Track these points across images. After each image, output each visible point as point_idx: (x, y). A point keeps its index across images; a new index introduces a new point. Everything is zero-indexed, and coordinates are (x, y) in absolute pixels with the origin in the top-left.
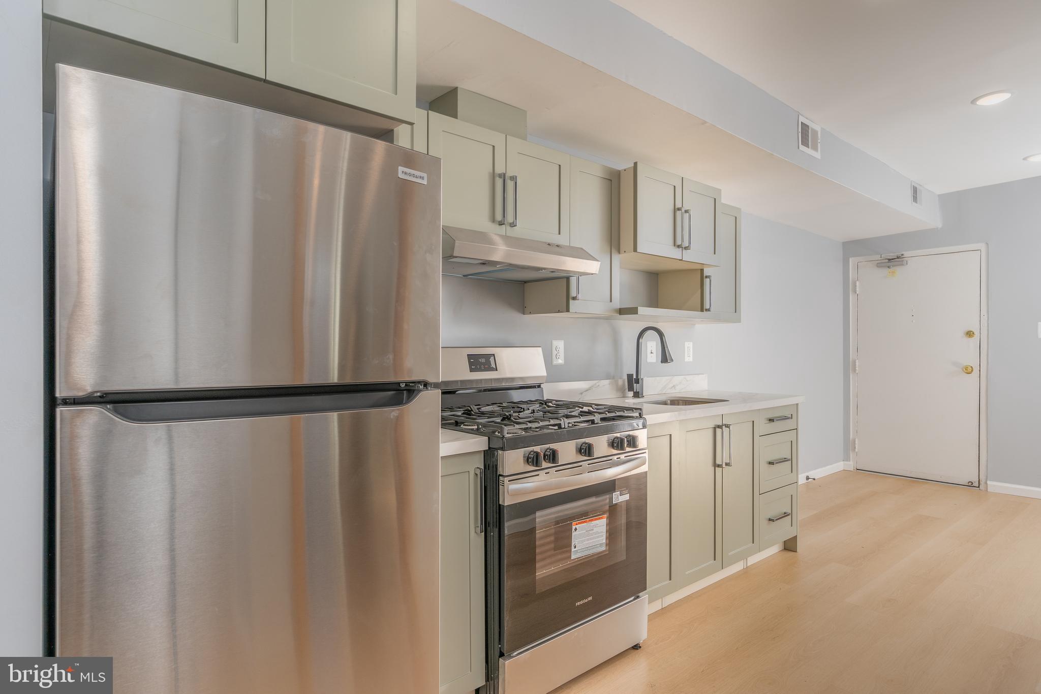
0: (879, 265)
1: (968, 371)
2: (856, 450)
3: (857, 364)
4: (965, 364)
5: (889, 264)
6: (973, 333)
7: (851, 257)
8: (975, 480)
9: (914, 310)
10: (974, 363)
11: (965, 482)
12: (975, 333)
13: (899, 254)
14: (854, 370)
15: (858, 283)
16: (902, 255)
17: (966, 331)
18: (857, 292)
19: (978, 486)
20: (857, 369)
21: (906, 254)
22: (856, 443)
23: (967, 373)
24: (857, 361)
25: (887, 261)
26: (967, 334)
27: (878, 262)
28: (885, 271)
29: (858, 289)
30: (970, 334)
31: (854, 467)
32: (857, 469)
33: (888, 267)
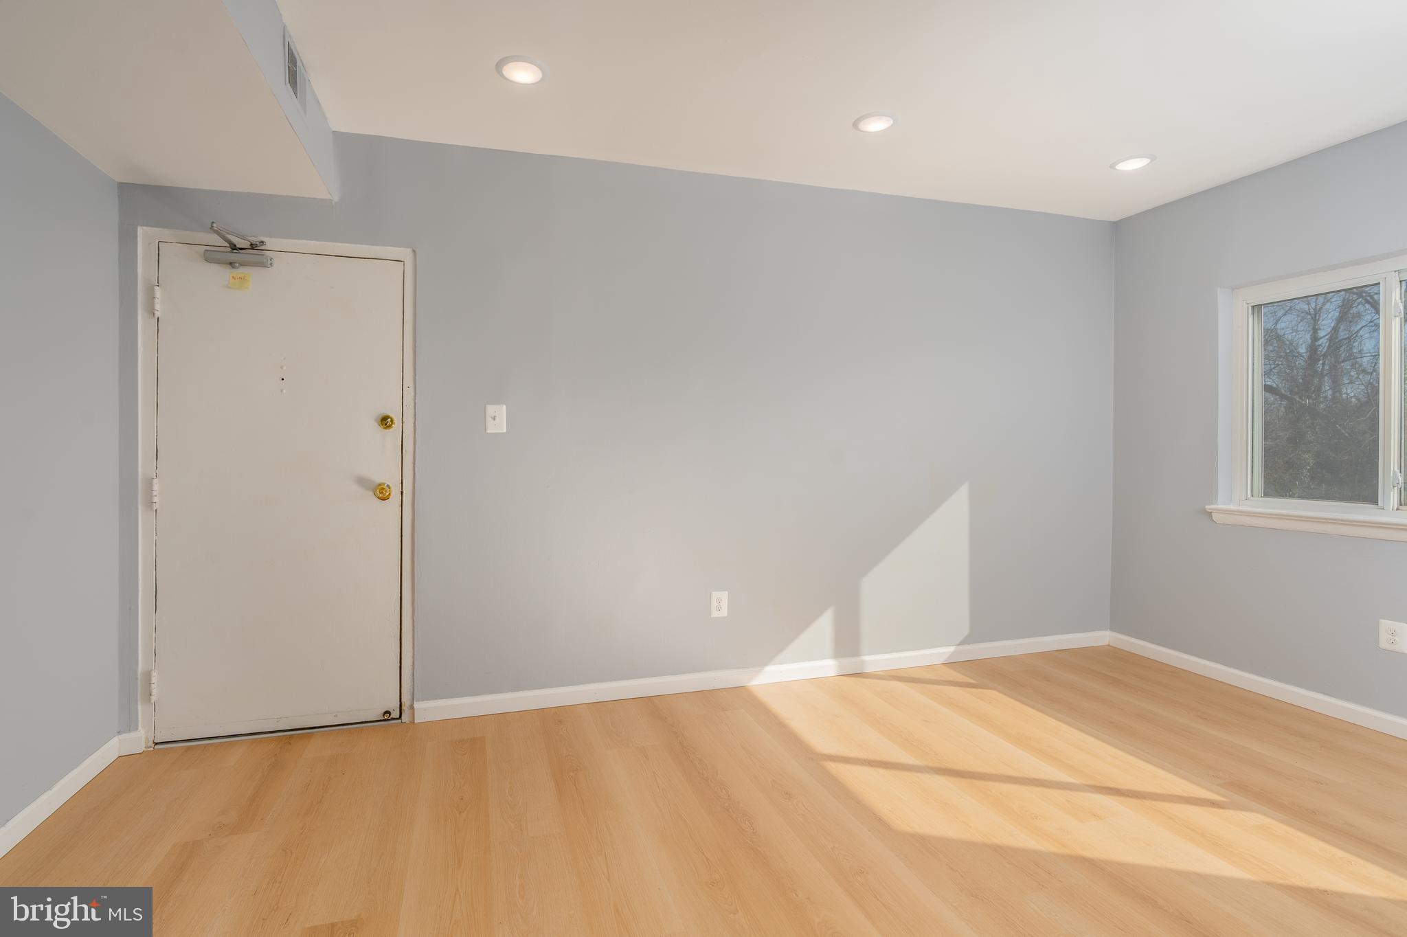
0: (210, 257)
1: (382, 493)
2: (154, 698)
3: (156, 487)
4: (379, 481)
5: (235, 257)
6: (392, 421)
7: (143, 225)
8: (393, 705)
9: (285, 368)
10: (392, 479)
11: (376, 714)
12: (395, 421)
13: (255, 240)
14: (150, 503)
15: (158, 292)
16: (262, 242)
17: (381, 416)
18: (158, 314)
19: (398, 717)
20: (156, 499)
21: (271, 243)
22: (154, 680)
23: (379, 498)
24: (155, 481)
25: (229, 249)
26: (382, 421)
27: (208, 248)
28: (225, 274)
29: (157, 307)
30: (385, 421)
31: (147, 739)
32: (156, 744)
33: (231, 264)
